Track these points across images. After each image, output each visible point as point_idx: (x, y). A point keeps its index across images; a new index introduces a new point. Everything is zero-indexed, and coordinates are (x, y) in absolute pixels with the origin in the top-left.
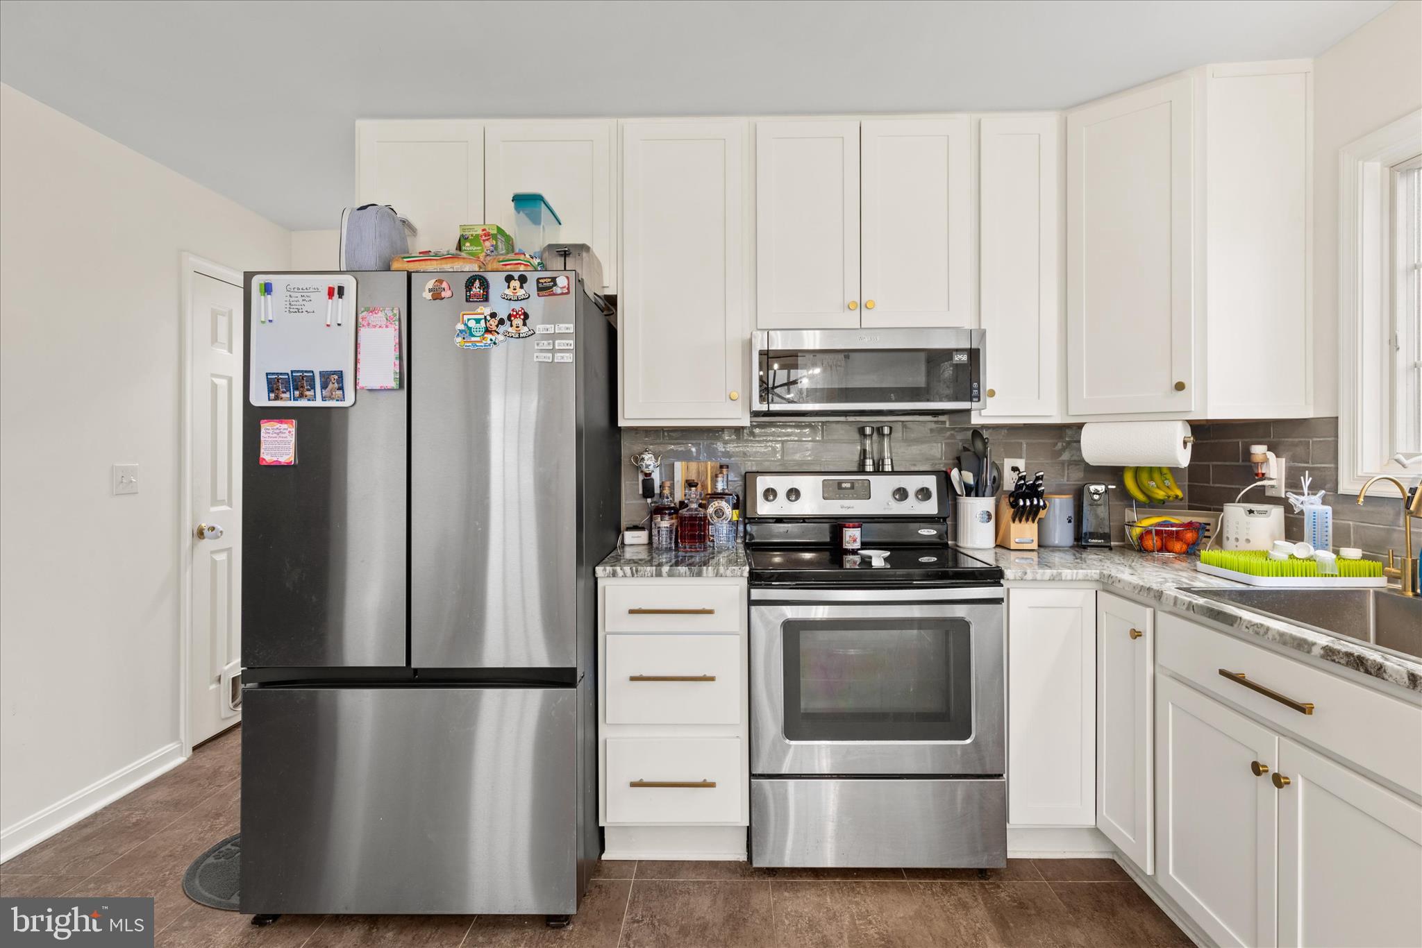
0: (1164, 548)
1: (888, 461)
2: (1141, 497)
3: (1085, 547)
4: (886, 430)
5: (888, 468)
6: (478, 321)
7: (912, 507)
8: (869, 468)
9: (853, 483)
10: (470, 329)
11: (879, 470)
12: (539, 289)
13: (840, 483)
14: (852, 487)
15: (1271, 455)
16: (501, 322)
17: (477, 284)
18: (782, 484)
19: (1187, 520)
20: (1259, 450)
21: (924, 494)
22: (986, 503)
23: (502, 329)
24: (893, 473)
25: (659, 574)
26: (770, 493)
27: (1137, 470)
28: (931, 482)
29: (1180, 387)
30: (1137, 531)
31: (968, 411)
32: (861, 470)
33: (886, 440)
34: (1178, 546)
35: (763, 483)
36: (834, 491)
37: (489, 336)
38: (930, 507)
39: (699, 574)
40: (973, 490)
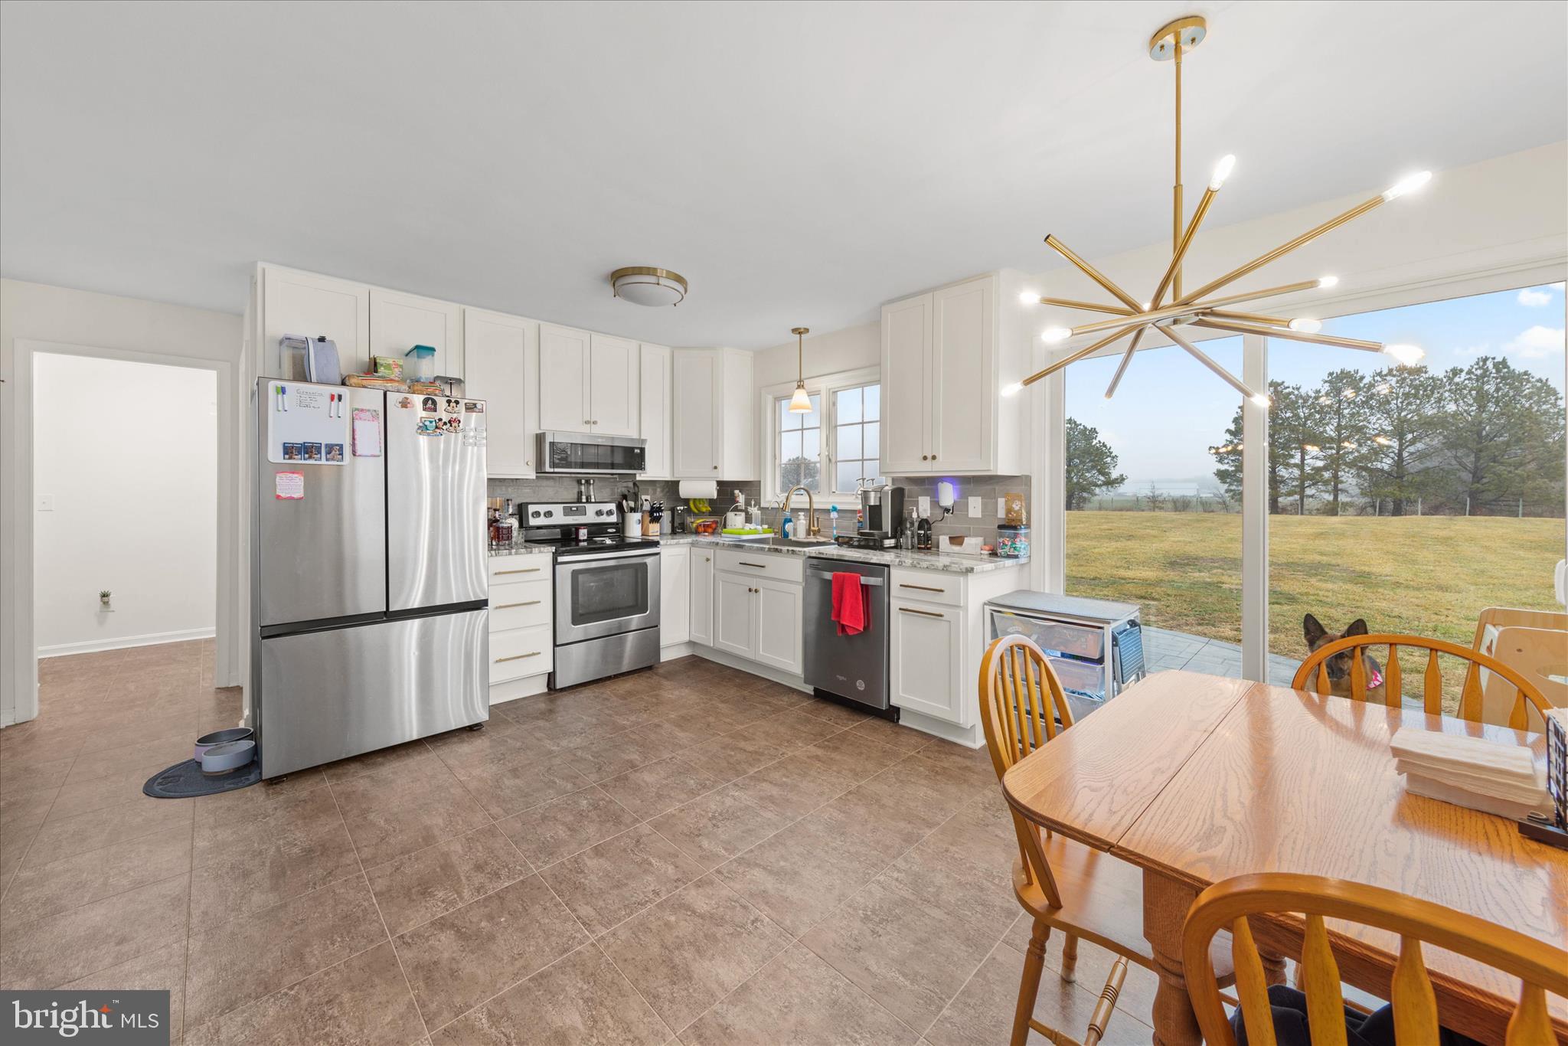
0: (705, 532)
1: (593, 497)
2: (696, 511)
3: (675, 534)
4: (592, 482)
5: (593, 500)
6: (431, 422)
7: (605, 519)
8: (584, 500)
9: (577, 507)
10: (426, 426)
11: (588, 501)
12: (466, 409)
13: (571, 508)
14: (577, 510)
15: (740, 494)
16: (445, 424)
17: (430, 402)
18: (542, 509)
19: (712, 520)
20: (737, 492)
21: (610, 513)
22: (637, 516)
23: (444, 427)
24: (596, 502)
25: (510, 554)
26: (537, 514)
27: (695, 500)
28: (613, 506)
29: (716, 468)
30: (694, 525)
31: (635, 474)
32: (579, 501)
33: (592, 487)
34: (710, 530)
35: (532, 509)
36: (568, 512)
37: (438, 431)
38: (613, 519)
39: (531, 552)
40: (633, 510)
